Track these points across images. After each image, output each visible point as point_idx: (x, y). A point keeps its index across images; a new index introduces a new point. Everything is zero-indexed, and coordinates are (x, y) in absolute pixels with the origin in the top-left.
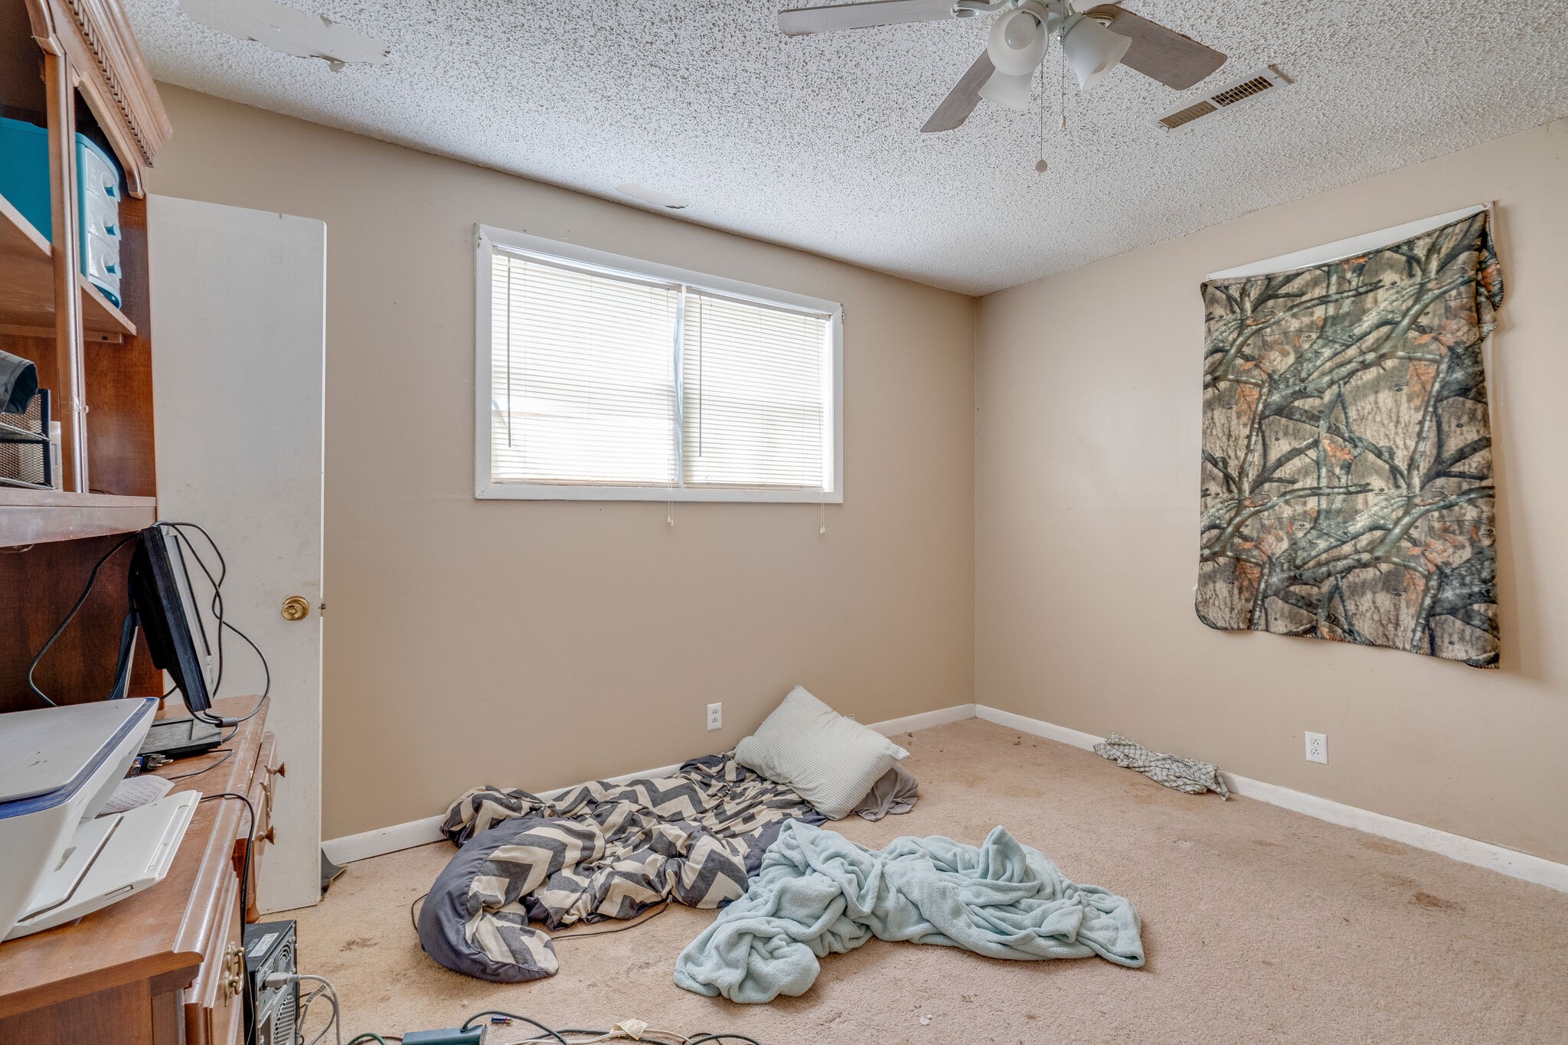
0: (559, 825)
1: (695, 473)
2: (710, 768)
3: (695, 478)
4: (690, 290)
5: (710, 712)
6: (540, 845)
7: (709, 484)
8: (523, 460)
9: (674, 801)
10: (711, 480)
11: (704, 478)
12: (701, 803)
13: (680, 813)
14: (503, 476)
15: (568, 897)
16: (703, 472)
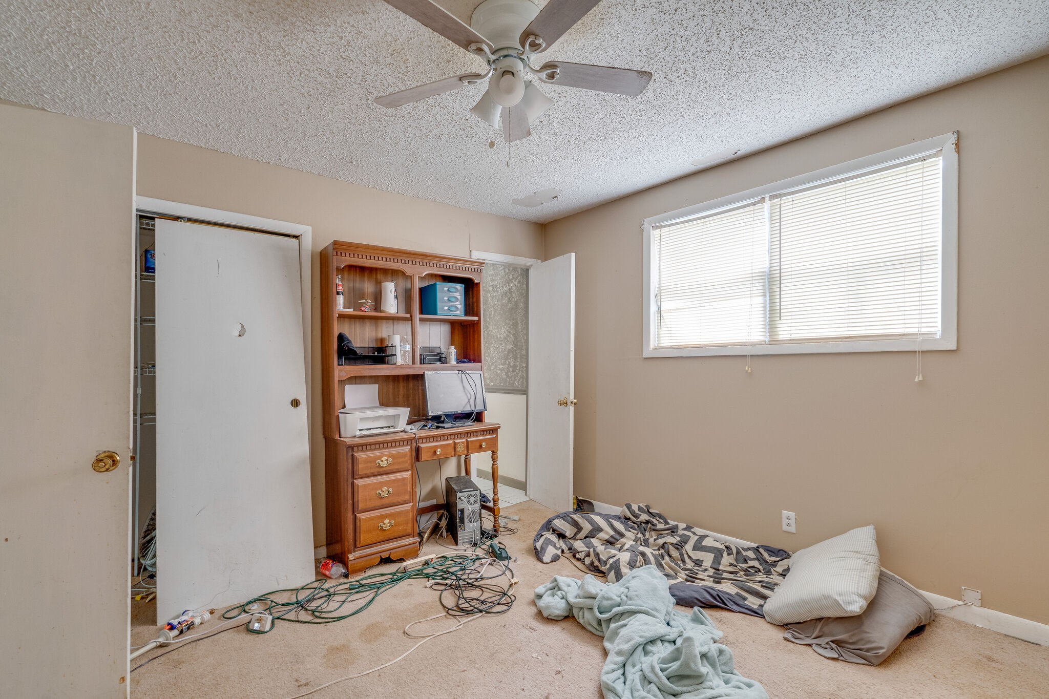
0: (610, 522)
1: (780, 333)
2: (770, 556)
3: (780, 336)
4: (772, 197)
5: (784, 517)
6: (589, 522)
7: (794, 340)
8: (669, 335)
9: (703, 553)
10: (794, 336)
11: (789, 336)
12: (719, 564)
13: (702, 561)
14: (662, 345)
15: (583, 547)
16: (786, 331)
